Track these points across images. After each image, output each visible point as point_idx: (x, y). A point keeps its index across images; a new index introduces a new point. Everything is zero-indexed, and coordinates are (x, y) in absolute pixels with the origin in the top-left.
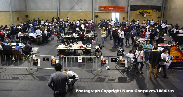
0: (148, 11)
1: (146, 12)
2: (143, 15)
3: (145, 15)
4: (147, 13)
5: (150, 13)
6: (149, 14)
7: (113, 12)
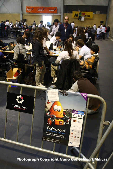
0: (87, 13)
1: (84, 14)
2: (80, 18)
3: (83, 19)
4: (86, 16)
5: (89, 16)
6: (89, 18)
7: (44, 15)
